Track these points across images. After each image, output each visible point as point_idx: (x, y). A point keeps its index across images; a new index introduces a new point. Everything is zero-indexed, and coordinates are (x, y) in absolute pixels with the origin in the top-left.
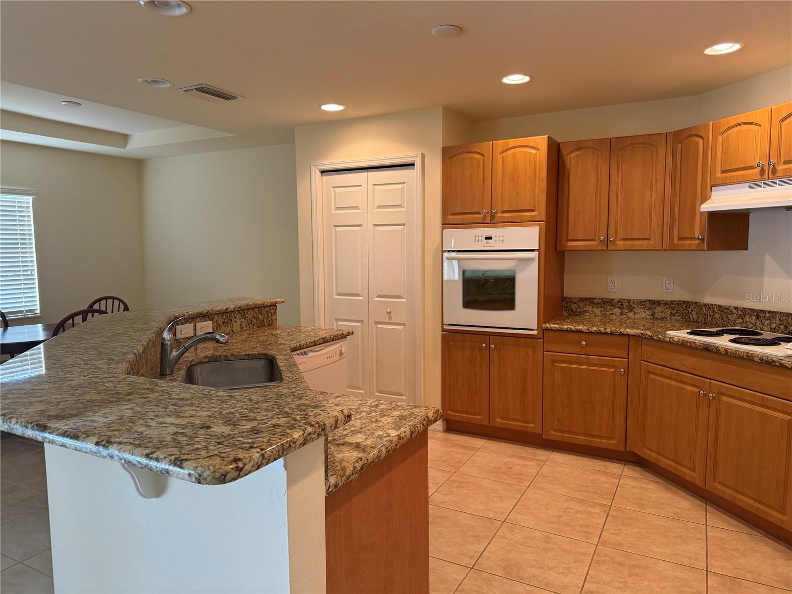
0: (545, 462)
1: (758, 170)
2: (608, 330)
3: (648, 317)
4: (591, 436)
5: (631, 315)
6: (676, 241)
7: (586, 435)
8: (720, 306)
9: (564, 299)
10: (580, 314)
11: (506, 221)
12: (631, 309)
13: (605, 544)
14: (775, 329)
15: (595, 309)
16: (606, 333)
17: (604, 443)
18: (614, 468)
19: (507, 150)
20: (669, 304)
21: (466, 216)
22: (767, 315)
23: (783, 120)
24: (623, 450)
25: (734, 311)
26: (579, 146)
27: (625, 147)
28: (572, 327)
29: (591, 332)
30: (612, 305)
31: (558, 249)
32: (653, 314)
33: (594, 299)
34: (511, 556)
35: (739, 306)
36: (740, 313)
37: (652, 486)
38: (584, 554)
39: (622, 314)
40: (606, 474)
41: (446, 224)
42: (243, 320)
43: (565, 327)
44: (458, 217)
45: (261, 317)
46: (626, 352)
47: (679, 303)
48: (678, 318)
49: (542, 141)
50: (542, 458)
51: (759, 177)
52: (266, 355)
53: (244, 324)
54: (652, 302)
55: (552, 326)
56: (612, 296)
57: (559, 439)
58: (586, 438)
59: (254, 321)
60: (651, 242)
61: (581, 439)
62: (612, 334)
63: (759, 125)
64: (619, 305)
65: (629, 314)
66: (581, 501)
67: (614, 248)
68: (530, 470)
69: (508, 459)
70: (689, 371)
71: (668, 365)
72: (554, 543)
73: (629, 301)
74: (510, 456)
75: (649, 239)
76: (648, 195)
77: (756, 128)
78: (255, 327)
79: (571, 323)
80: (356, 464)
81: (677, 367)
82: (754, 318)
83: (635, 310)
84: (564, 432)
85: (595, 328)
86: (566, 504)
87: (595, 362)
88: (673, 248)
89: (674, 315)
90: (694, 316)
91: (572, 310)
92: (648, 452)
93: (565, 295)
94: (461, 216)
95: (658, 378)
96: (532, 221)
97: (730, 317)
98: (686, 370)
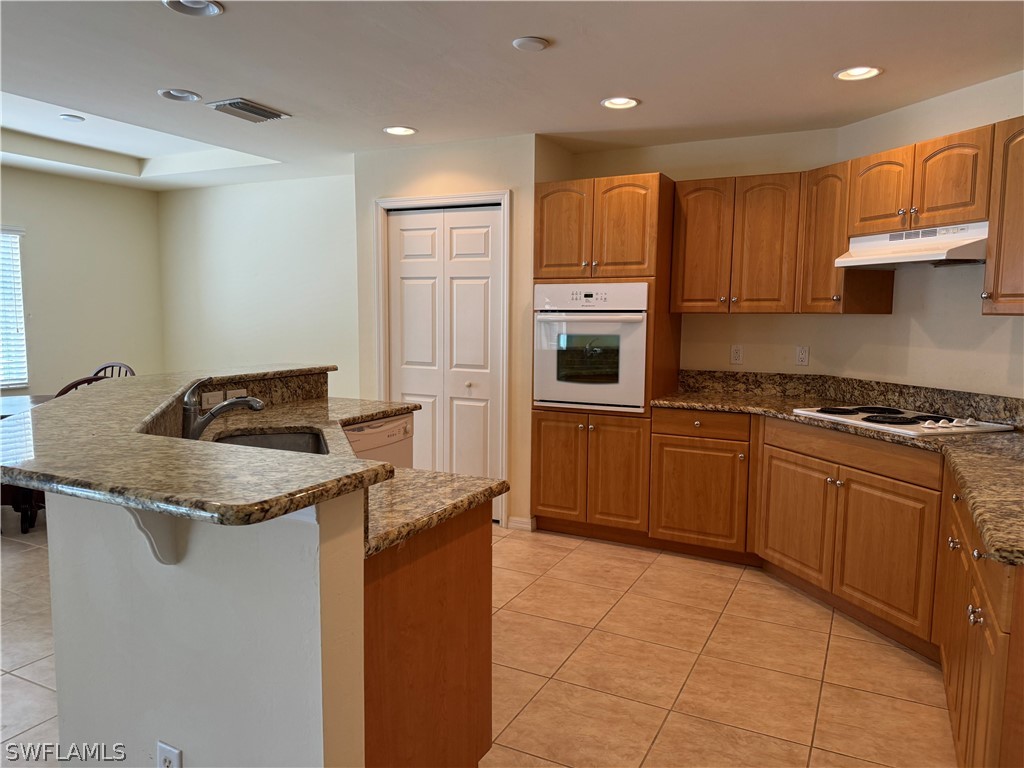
0: (650, 564)
1: (898, 219)
2: (726, 408)
3: (778, 394)
4: (705, 534)
5: (758, 391)
6: (809, 302)
7: (699, 533)
8: (860, 381)
9: (679, 372)
10: (697, 390)
11: (609, 275)
12: (758, 384)
13: (708, 653)
14: (919, 407)
15: (716, 385)
16: (724, 411)
17: (721, 543)
18: (732, 572)
19: (610, 190)
20: (804, 379)
21: (563, 269)
22: (912, 391)
23: (926, 160)
24: (742, 550)
25: (876, 387)
26: (699, 186)
27: (752, 188)
28: (685, 404)
29: (707, 410)
30: (736, 380)
31: (672, 311)
32: (784, 391)
33: (715, 372)
34: (597, 666)
35: (881, 381)
36: (882, 389)
37: (773, 592)
38: (684, 664)
39: (747, 390)
40: (721, 579)
41: (539, 278)
42: (285, 390)
43: (677, 404)
44: (552, 269)
45: (307, 388)
46: (747, 434)
47: (815, 378)
48: (813, 396)
49: (652, 179)
50: (647, 560)
51: (900, 227)
52: (311, 428)
53: (285, 394)
54: (783, 376)
55: (661, 402)
56: (736, 369)
57: (668, 538)
58: (700, 537)
59: (299, 391)
60: (781, 303)
61: (693, 538)
62: (730, 412)
63: (902, 165)
64: (744, 379)
65: (755, 391)
66: (687, 608)
67: (737, 311)
68: (630, 574)
69: (606, 562)
70: (817, 455)
71: (794, 448)
72: (650, 652)
73: (756, 375)
74: (609, 558)
75: (778, 300)
76: (778, 247)
77: (899, 168)
78: (300, 399)
79: (684, 400)
80: (402, 529)
81: (803, 451)
82: (897, 394)
83: (763, 386)
84: (674, 529)
85: (711, 406)
86: (670, 611)
87: (711, 446)
88: (807, 311)
89: (807, 392)
90: (831, 393)
91: (689, 386)
92: (770, 552)
93: (681, 368)
94: (556, 269)
95: (783, 465)
96: (638, 277)
97: (871, 393)
98: (814, 454)
